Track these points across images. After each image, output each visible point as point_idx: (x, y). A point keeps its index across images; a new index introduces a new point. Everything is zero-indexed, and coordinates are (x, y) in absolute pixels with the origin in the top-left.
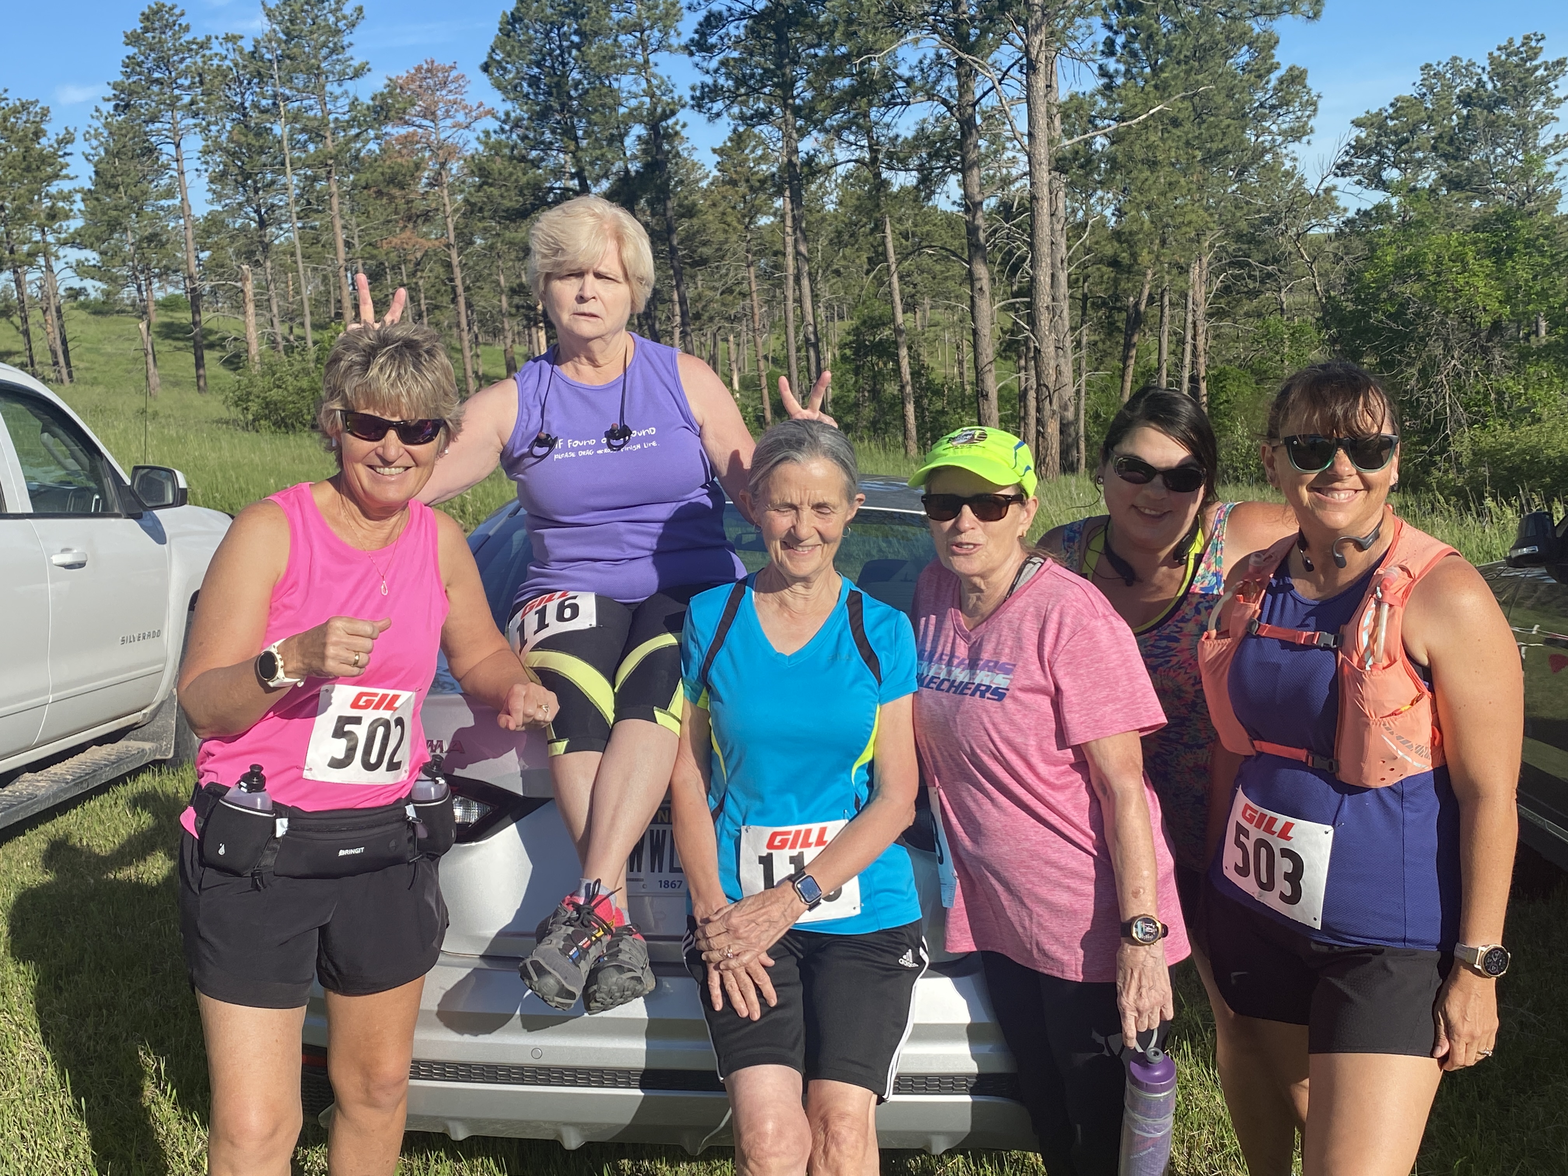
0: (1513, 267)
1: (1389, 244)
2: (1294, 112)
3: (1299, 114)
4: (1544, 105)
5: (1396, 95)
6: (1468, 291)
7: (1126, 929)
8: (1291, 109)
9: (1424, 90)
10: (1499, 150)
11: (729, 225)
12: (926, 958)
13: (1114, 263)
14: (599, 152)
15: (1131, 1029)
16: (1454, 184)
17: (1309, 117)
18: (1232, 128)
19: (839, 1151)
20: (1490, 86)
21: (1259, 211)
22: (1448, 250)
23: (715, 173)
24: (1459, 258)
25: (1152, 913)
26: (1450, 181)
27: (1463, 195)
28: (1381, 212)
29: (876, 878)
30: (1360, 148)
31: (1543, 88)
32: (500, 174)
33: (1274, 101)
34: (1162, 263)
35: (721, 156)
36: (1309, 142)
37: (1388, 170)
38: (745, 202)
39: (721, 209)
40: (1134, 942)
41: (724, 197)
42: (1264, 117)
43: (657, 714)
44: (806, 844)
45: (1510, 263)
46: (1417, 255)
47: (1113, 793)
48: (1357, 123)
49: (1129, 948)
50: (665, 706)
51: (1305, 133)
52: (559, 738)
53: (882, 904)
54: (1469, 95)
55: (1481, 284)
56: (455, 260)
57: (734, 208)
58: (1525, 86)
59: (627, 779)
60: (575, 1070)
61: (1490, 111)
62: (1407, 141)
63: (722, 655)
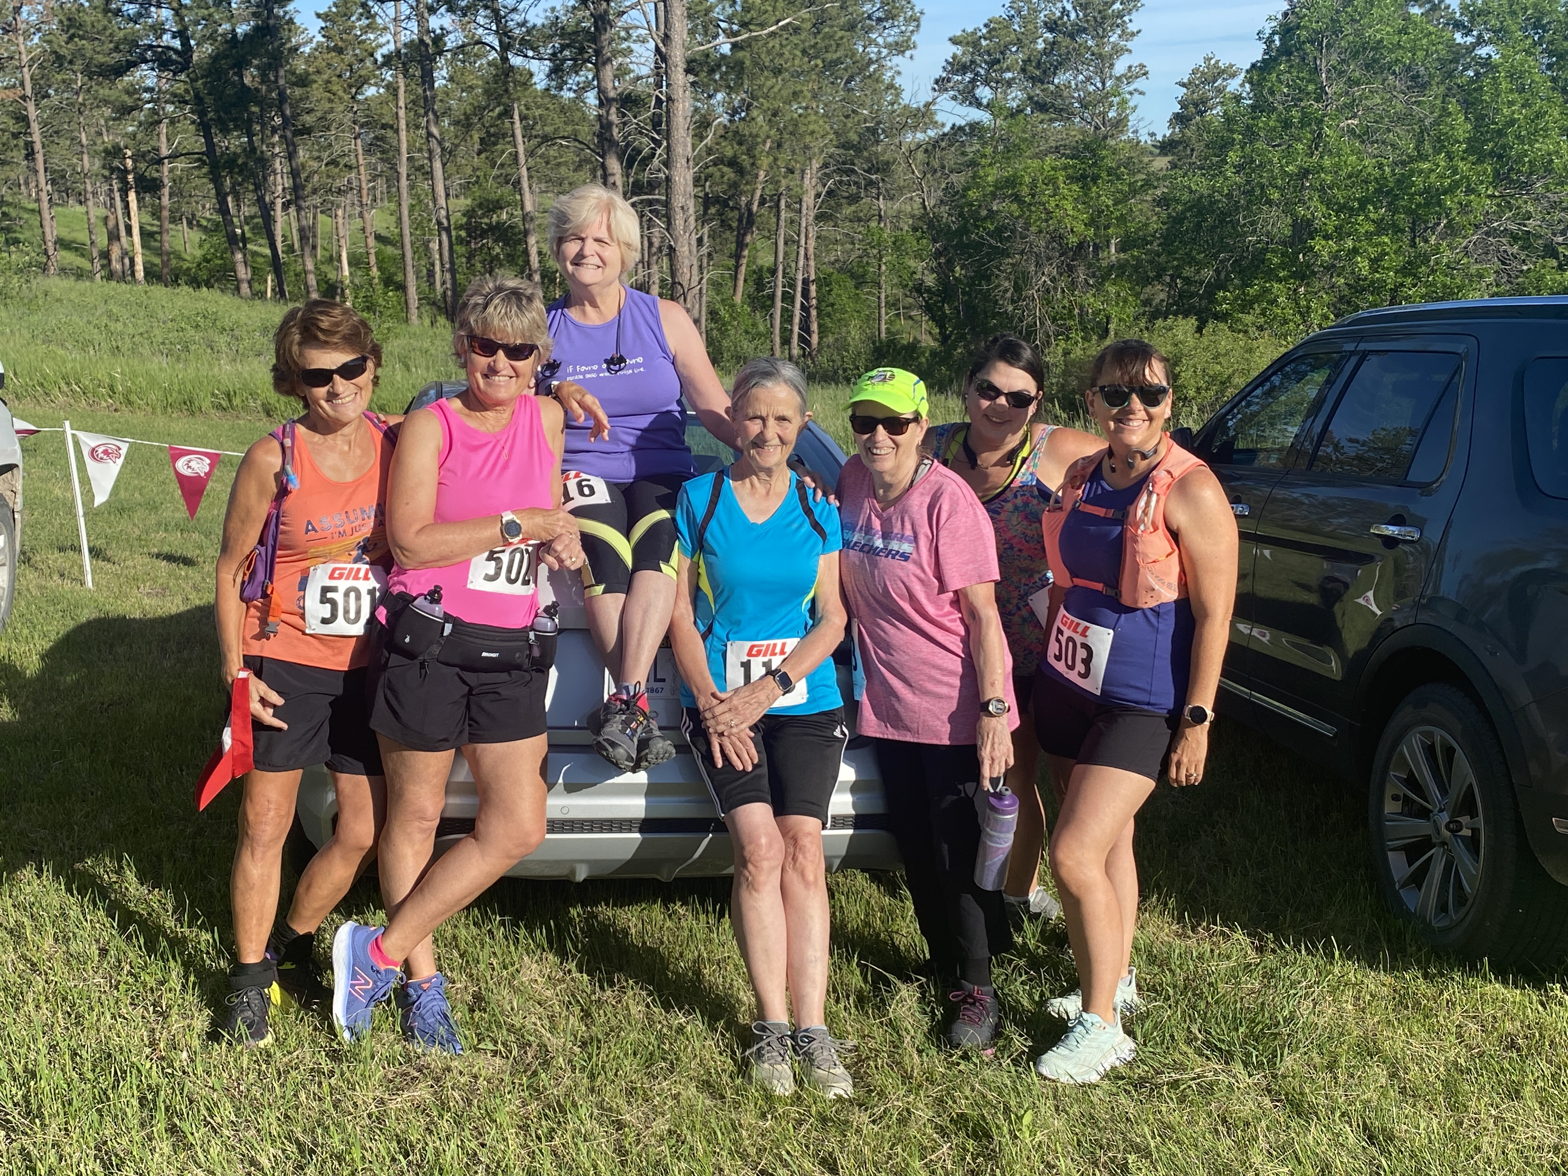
0: (1097, 193)
1: (990, 165)
2: (899, 26)
3: (903, 28)
4: (1120, 37)
5: (990, 17)
6: (1059, 213)
7: (984, 707)
8: (896, 23)
9: (1012, 12)
10: (1081, 77)
11: (334, 94)
12: (846, 732)
13: (733, 163)
14: (206, 12)
15: (986, 772)
16: (1041, 107)
17: (912, 32)
18: (845, 40)
19: (805, 858)
20: (1073, 16)
21: (865, 121)
22: (1042, 174)
23: (319, 38)
24: (1051, 181)
25: (1001, 697)
26: (1036, 103)
27: (1047, 117)
28: (974, 128)
29: (817, 678)
30: (957, 66)
31: (1119, 21)
32: (93, 26)
33: (881, 14)
34: (779, 167)
35: (326, 21)
36: (911, 57)
37: (981, 88)
38: (351, 71)
39: (325, 77)
40: (990, 715)
41: (329, 65)
42: (870, 29)
43: (662, 566)
44: (773, 654)
45: (1094, 189)
46: (1015, 176)
47: (980, 619)
48: (954, 41)
49: (986, 720)
50: (667, 560)
51: (908, 48)
52: (598, 583)
53: (820, 695)
54: (1055, 22)
55: (1069, 207)
56: (32, 112)
57: (340, 76)
58: (1104, 18)
59: (646, 612)
60: (592, 822)
61: (1073, 39)
62: (998, 61)
63: (713, 524)
